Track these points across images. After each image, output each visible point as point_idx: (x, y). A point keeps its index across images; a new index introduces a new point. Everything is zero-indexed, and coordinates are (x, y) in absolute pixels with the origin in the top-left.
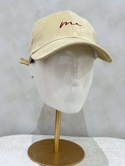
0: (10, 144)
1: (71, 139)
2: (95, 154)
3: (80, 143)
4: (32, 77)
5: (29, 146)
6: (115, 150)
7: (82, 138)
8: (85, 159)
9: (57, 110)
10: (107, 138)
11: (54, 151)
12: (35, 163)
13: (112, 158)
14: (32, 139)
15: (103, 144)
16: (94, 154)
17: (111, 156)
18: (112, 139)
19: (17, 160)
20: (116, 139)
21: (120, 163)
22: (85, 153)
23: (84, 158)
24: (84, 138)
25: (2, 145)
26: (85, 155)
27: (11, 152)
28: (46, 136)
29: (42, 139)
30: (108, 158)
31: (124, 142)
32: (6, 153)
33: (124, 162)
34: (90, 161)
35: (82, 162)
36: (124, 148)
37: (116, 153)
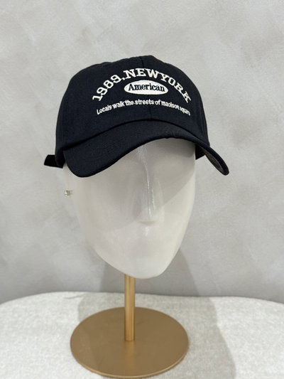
0: (37, 316)
2: (208, 342)
4: (69, 193)
6: (252, 331)
9: (125, 275)
10: (242, 300)
15: (230, 317)
17: (241, 347)
18: (252, 301)
19: (47, 356)
20: (259, 303)
21: (256, 363)
27: (36, 338)
30: (233, 352)
32: (25, 338)
36: (271, 327)
37: (253, 339)
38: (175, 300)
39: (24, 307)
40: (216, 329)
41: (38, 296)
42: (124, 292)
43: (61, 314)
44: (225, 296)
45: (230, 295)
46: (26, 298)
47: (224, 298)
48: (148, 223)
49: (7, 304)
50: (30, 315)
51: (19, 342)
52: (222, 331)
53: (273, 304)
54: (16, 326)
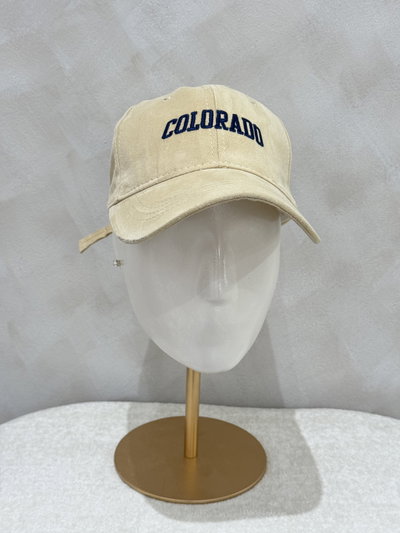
0: (69, 433)
1: (235, 415)
2: (295, 464)
3: (259, 428)
4: (119, 263)
5: (118, 441)
6: (353, 452)
7: (265, 413)
8: (266, 480)
9: (188, 369)
10: (338, 413)
11: (185, 456)
12: (134, 492)
13: (340, 477)
14: (129, 416)
15: (323, 434)
16: (292, 464)
17: (339, 471)
18: (350, 414)
19: (86, 482)
20: (360, 416)
21: (360, 491)
22: (268, 460)
23: (266, 476)
24: (272, 413)
25: (46, 436)
26: (268, 466)
27: (70, 459)
28: (165, 406)
29: (156, 419)
31: (381, 425)
32: (56, 460)
33: (371, 490)
34: (280, 486)
35: (258, 487)
36: (377, 446)
37: (354, 461)
38: (249, 412)
39: (50, 421)
40: (305, 449)
41: (68, 407)
42: (184, 402)
43: (100, 429)
44: (315, 407)
45: (321, 407)
46: (53, 409)
47: (314, 410)
48: (218, 302)
49: (27, 416)
50: (59, 431)
51: (49, 465)
52: (313, 451)
53: (378, 417)
54: (43, 445)
